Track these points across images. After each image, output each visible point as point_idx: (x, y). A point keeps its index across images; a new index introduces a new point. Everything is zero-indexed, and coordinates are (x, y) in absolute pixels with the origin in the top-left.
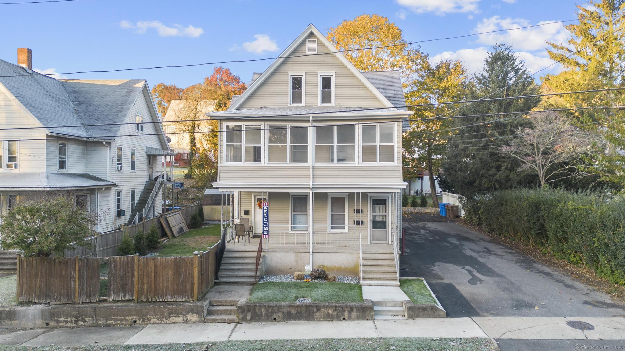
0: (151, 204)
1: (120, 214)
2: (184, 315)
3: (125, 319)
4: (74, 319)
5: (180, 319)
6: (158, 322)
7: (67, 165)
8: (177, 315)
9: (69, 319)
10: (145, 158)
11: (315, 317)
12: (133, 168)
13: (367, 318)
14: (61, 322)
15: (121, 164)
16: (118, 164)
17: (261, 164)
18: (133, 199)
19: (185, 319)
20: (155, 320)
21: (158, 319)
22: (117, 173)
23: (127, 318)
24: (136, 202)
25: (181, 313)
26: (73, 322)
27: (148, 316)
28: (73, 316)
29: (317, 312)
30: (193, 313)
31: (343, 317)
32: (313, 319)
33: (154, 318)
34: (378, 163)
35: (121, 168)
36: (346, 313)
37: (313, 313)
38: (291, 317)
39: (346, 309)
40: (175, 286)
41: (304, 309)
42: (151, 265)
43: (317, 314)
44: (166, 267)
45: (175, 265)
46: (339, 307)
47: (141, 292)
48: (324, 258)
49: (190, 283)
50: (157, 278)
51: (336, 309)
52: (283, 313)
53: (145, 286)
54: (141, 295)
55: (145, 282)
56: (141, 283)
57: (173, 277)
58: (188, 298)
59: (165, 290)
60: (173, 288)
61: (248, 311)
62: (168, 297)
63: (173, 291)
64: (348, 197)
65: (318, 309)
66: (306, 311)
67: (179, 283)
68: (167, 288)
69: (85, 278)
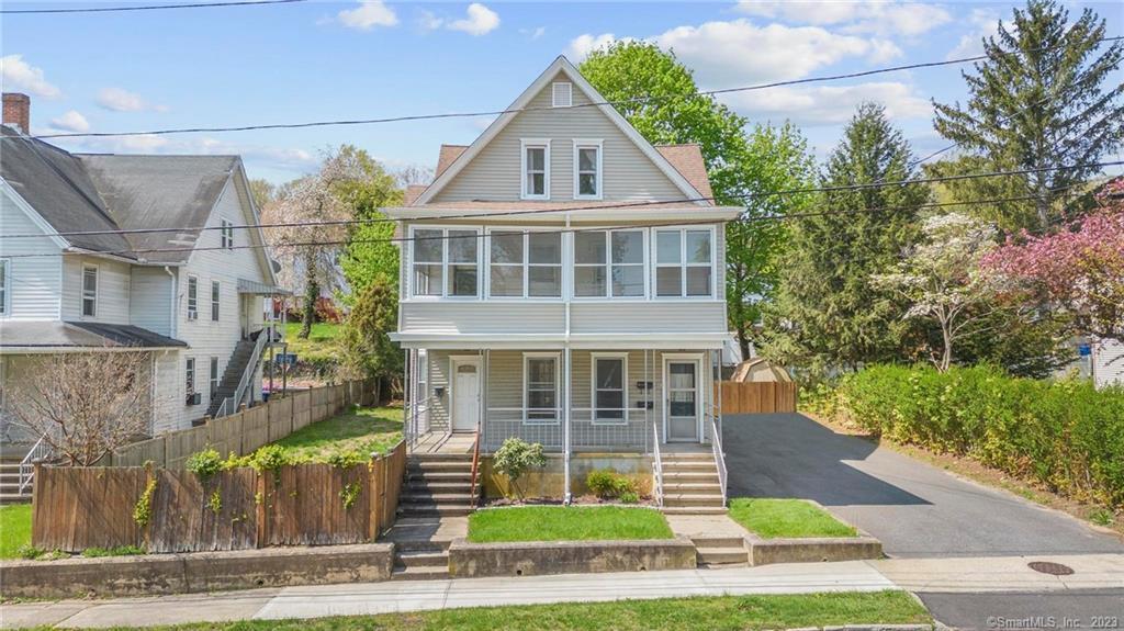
0: (247, 384)
1: (192, 400)
2: (353, 568)
3: (241, 578)
4: (144, 580)
5: (346, 575)
6: (304, 582)
7: (97, 307)
8: (341, 567)
9: (135, 581)
10: (235, 299)
11: (592, 566)
12: (215, 317)
13: (684, 565)
14: (118, 588)
15: (195, 308)
16: (190, 308)
17: (478, 299)
18: (214, 374)
19: (355, 576)
20: (299, 579)
21: (304, 576)
22: (189, 324)
23: (246, 576)
24: (219, 379)
25: (347, 565)
26: (143, 586)
27: (286, 572)
28: (144, 576)
29: (594, 557)
30: (369, 565)
31: (641, 566)
32: (587, 570)
33: (296, 575)
34: (684, 299)
35: (196, 317)
36: (646, 559)
37: (589, 558)
38: (549, 567)
39: (647, 551)
40: (334, 517)
41: (570, 552)
42: (290, 479)
43: (594, 561)
44: (317, 482)
45: (334, 478)
46: (635, 547)
47: (272, 528)
48: (591, 468)
49: (362, 509)
50: (300, 503)
51: (628, 550)
52: (533, 561)
53: (279, 518)
54: (271, 533)
55: (278, 510)
56: (270, 513)
57: (330, 500)
58: (358, 538)
59: (315, 523)
60: (331, 519)
61: (471, 559)
62: (320, 536)
63: (332, 524)
64: (627, 360)
65: (598, 551)
66: (575, 556)
67: (342, 511)
68: (319, 520)
69: (165, 506)
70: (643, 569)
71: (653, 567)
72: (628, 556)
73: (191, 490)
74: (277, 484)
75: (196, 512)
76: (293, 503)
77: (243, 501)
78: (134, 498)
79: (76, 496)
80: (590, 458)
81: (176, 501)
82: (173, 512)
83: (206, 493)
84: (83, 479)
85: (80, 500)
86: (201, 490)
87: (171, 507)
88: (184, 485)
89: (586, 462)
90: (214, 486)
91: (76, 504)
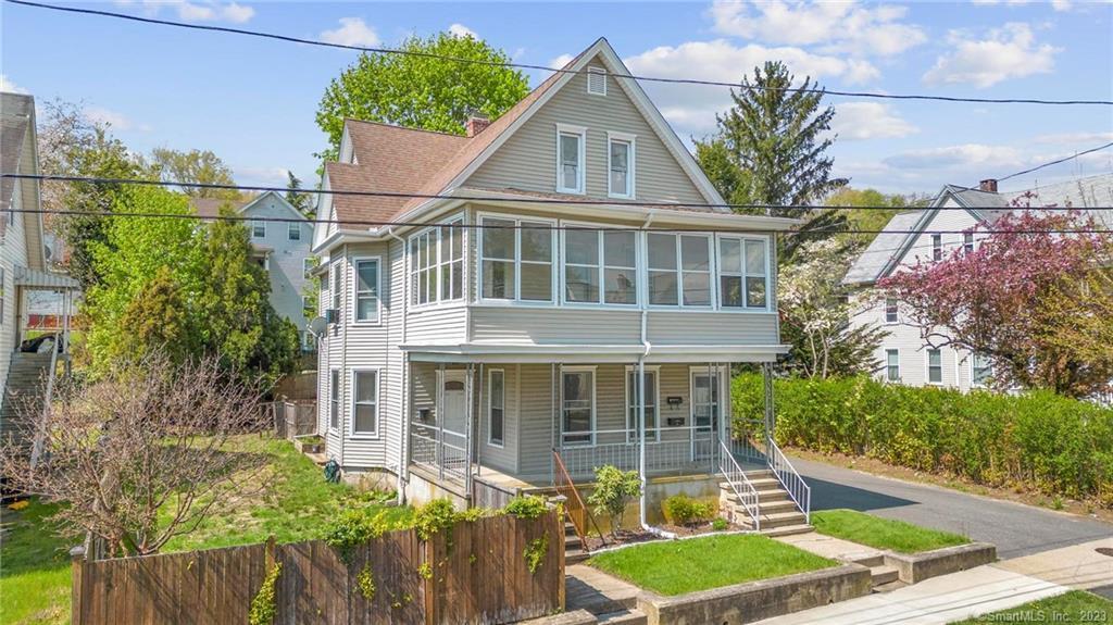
11: (789, 606)
13: (863, 592)
29: (791, 596)
31: (830, 598)
32: (786, 610)
36: (834, 590)
37: (787, 598)
38: (753, 614)
39: (834, 582)
40: (518, 583)
41: (771, 592)
42: (465, 540)
43: (792, 599)
44: (497, 540)
45: (517, 533)
46: (824, 579)
47: (441, 611)
48: (664, 495)
49: (549, 571)
50: (477, 570)
51: (819, 583)
52: (739, 609)
53: (451, 595)
54: (442, 618)
55: (449, 583)
56: (439, 588)
57: (513, 563)
58: (547, 608)
59: (496, 597)
60: (514, 587)
61: (681, 616)
62: (503, 612)
63: (516, 595)
64: (658, 375)
65: (794, 587)
66: (775, 597)
67: (526, 576)
68: (501, 590)
69: (293, 599)
70: (831, 601)
71: (839, 599)
72: (819, 589)
73: (328, 572)
74: (448, 548)
75: (339, 602)
76: (468, 575)
77: (400, 577)
78: (247, 593)
79: (151, 602)
80: (662, 483)
81: (308, 590)
82: (306, 607)
83: (351, 573)
84: (161, 572)
85: (158, 607)
86: (343, 569)
87: (302, 601)
88: (319, 566)
89: (660, 488)
90: (361, 561)
91: (151, 614)
